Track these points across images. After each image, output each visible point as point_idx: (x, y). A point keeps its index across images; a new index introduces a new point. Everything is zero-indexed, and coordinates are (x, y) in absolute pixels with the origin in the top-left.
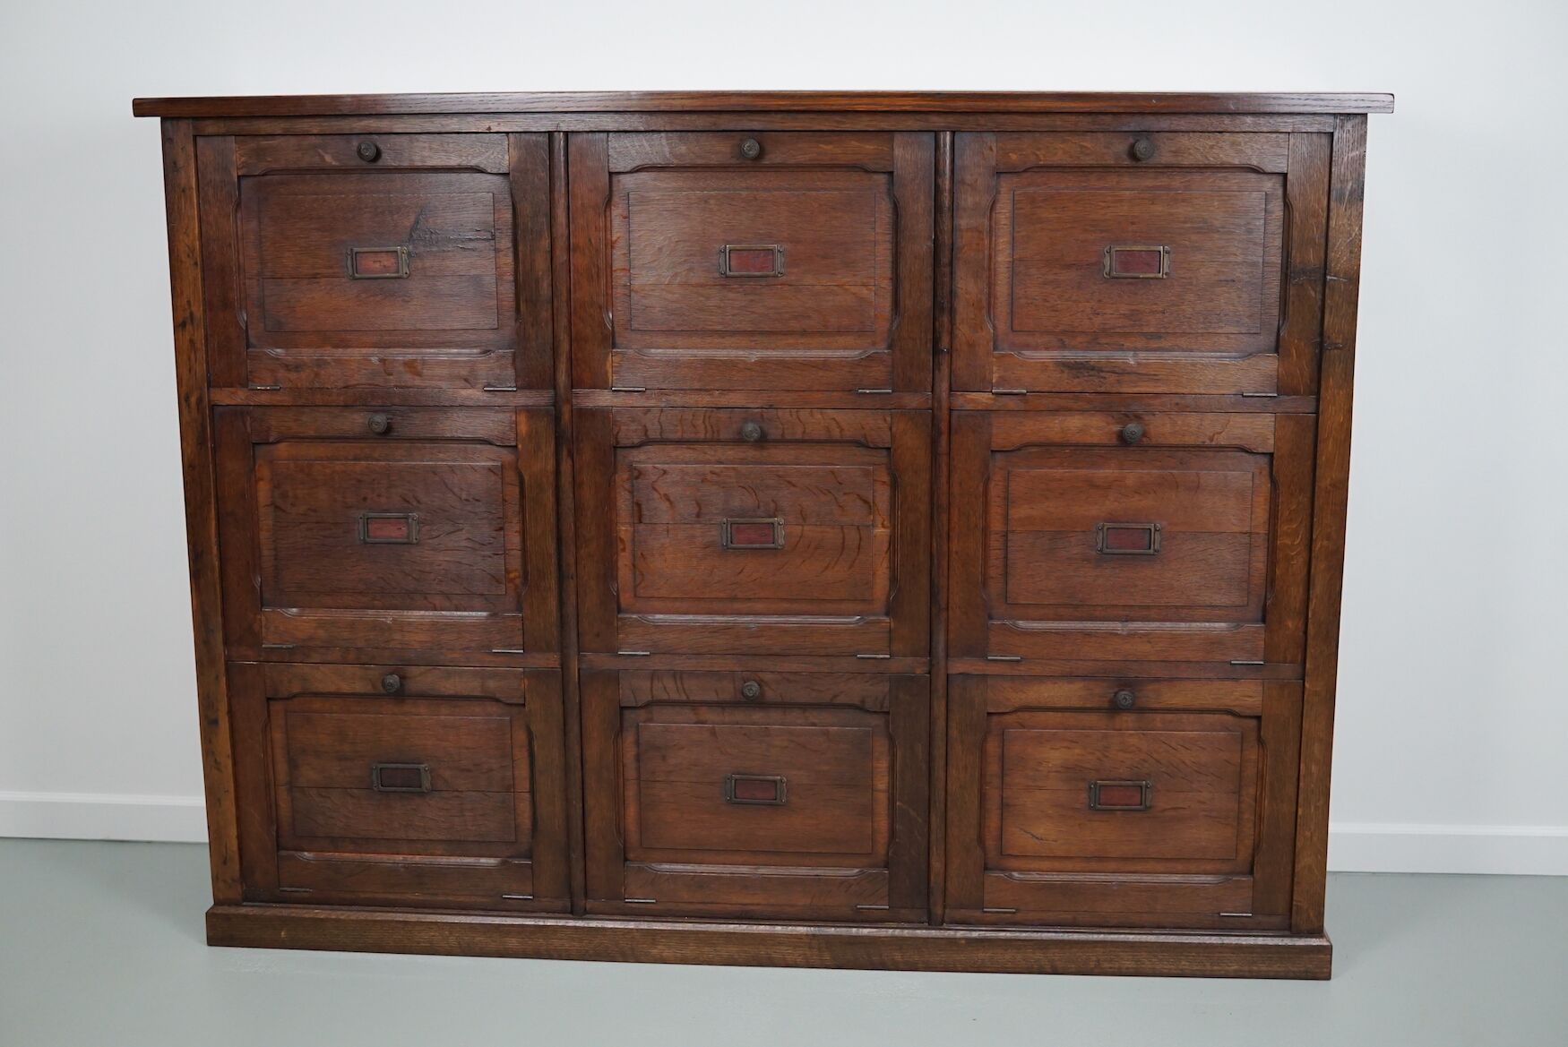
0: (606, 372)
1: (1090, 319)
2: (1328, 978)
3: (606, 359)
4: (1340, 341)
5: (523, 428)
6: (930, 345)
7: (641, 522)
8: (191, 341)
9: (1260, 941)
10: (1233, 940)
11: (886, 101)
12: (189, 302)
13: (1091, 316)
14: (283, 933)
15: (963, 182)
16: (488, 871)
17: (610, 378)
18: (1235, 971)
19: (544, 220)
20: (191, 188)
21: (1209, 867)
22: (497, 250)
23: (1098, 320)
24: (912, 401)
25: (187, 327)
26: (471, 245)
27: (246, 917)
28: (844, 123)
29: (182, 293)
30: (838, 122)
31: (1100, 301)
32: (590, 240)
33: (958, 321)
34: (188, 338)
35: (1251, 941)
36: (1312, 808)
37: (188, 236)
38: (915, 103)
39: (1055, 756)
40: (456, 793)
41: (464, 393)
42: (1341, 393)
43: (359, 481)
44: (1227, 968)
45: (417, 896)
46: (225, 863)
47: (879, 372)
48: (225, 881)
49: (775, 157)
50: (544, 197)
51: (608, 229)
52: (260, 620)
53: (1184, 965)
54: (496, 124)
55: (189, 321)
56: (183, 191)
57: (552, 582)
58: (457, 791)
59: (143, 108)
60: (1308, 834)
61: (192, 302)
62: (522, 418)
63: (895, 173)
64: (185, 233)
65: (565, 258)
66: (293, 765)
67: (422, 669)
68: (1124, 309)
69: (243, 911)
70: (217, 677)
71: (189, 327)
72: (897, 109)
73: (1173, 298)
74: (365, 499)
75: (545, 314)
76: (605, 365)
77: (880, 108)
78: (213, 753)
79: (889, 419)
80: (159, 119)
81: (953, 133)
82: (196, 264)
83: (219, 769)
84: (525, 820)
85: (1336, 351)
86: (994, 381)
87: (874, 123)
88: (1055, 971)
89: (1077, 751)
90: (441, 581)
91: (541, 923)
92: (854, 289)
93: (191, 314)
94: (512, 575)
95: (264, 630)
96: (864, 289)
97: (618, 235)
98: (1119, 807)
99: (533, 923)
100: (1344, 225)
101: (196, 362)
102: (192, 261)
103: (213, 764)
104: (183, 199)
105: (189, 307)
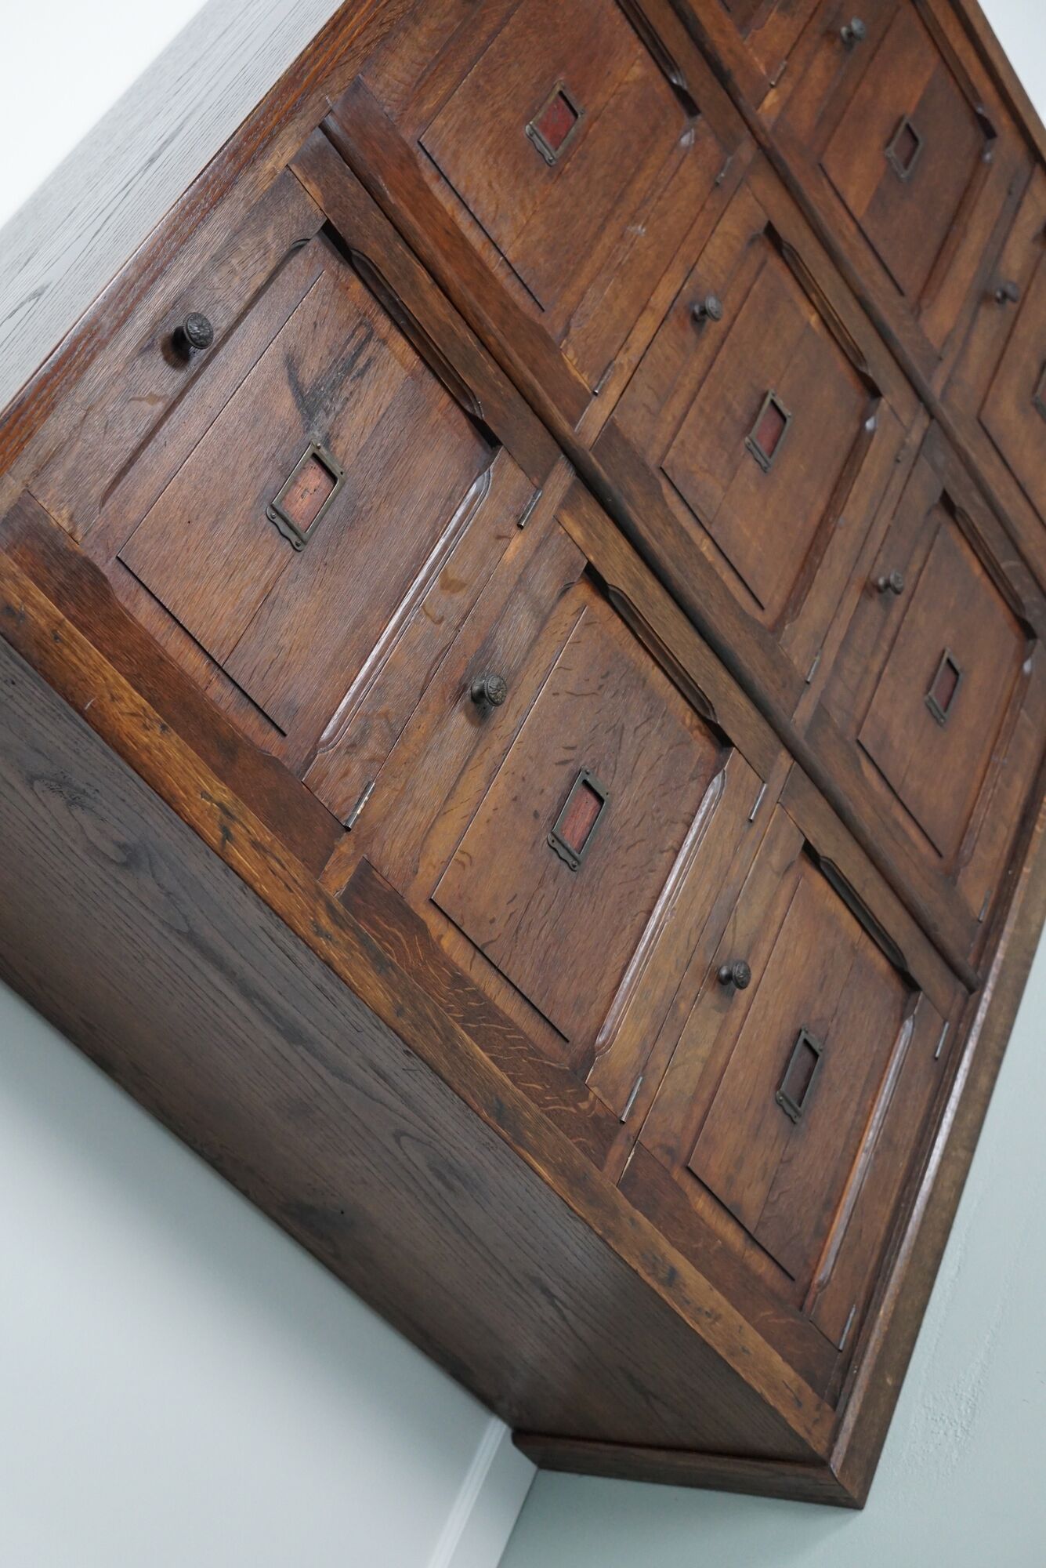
0: (575, 378)
5: (577, 533)
6: (716, 78)
7: (711, 523)
8: (255, 844)
12: (205, 794)
14: (888, 1379)
17: (583, 382)
19: (400, 247)
22: (384, 341)
24: (746, 153)
25: (232, 832)
26: (361, 361)
27: (860, 1420)
29: (186, 791)
34: (247, 845)
37: (121, 699)
40: (835, 1021)
41: (510, 554)
43: (515, 799)
46: (800, 1404)
47: (711, 146)
48: (816, 1422)
50: (376, 216)
52: (596, 1097)
55: (227, 819)
57: (724, 676)
58: (835, 1015)
61: (208, 789)
62: (568, 522)
64: (113, 698)
66: (736, 1213)
67: (730, 927)
69: (850, 1421)
70: (632, 1220)
71: (236, 830)
74: (536, 815)
75: (491, 369)
76: (569, 372)
78: (699, 1309)
79: (750, 191)
82: (164, 727)
86: (765, 73)
90: (658, 810)
92: (632, 76)
94: (688, 721)
95: (606, 1102)
97: (450, 206)
101: (284, 868)
102: (158, 730)
103: (709, 1320)
104: (66, 651)
105: (210, 799)
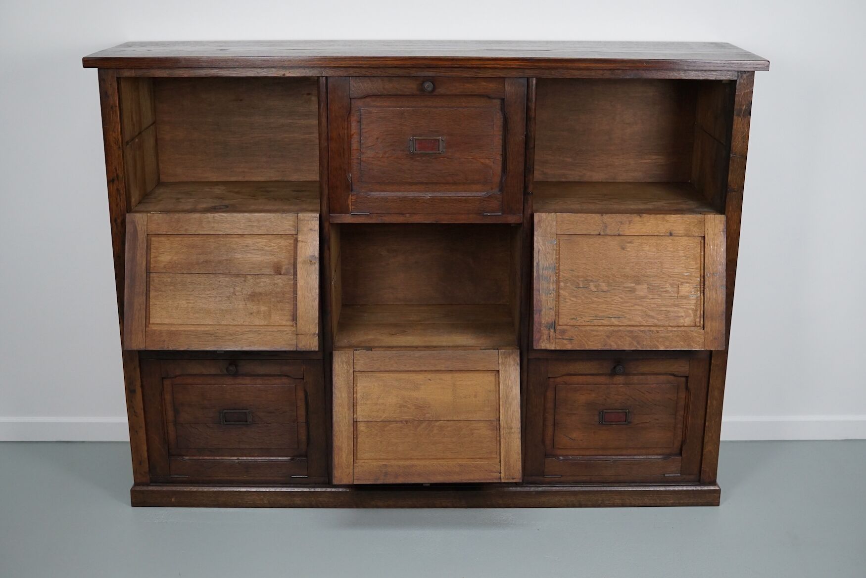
0: (348, 205)
2: (718, 504)
3: (348, 198)
4: (736, 188)
6: (522, 190)
8: (118, 190)
9: (685, 488)
10: (671, 488)
11: (502, 62)
12: (116, 169)
14: (173, 499)
16: (283, 463)
17: (350, 208)
18: (672, 503)
20: (116, 106)
21: (659, 451)
24: (512, 219)
25: (115, 182)
27: (153, 492)
28: (480, 73)
29: (112, 163)
30: (476, 72)
32: (339, 135)
34: (116, 188)
35: (680, 488)
36: (713, 421)
37: (115, 132)
38: (517, 64)
39: (582, 398)
40: (265, 424)
42: (735, 214)
44: (668, 502)
45: (245, 478)
46: (140, 464)
47: (495, 204)
48: (140, 473)
49: (441, 90)
51: (349, 128)
53: (647, 501)
54: (288, 72)
55: (116, 178)
56: (112, 108)
58: (267, 423)
59: (88, 63)
60: (710, 435)
61: (118, 169)
63: (505, 100)
64: (113, 131)
65: (326, 144)
66: (176, 412)
67: (247, 361)
69: (150, 488)
70: (135, 369)
72: (509, 67)
76: (348, 201)
77: (499, 66)
78: (133, 407)
80: (97, 69)
82: (119, 148)
83: (136, 416)
84: (303, 437)
85: (734, 193)
87: (495, 73)
88: (581, 506)
89: (593, 395)
91: (312, 490)
92: (482, 160)
93: (117, 175)
96: (487, 160)
97: (354, 131)
98: (614, 423)
99: (308, 490)
100: (740, 128)
101: (120, 201)
102: (117, 147)
103: (133, 413)
104: (111, 112)
105: (116, 171)
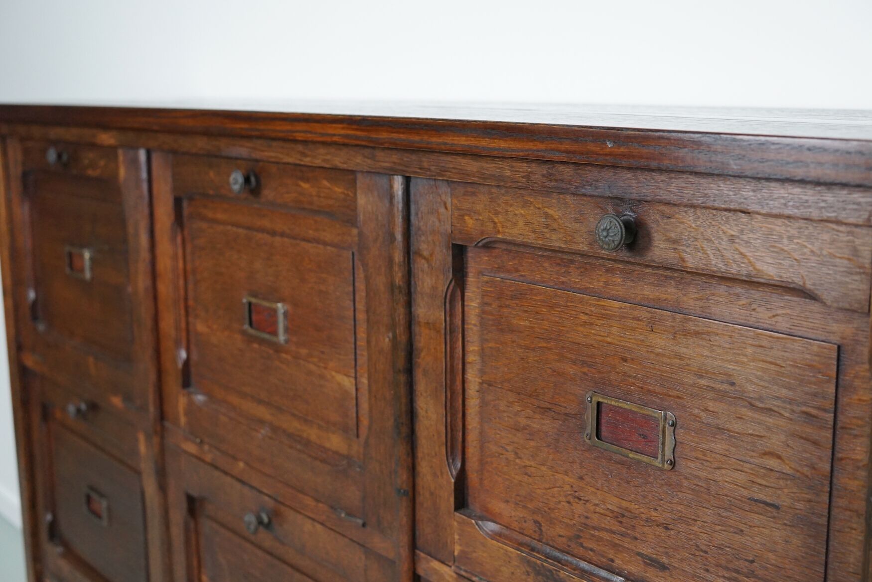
0: (179, 413)
1: (569, 502)
3: (179, 398)
11: (318, 127)
13: (572, 500)
15: (419, 253)
23: (579, 508)
24: (380, 543)
28: (305, 155)
31: (581, 478)
33: (420, 455)
38: (343, 132)
68: (613, 503)
73: (680, 508)
76: (179, 405)
79: (363, 557)
81: (407, 181)
86: (456, 553)
87: (328, 157)
